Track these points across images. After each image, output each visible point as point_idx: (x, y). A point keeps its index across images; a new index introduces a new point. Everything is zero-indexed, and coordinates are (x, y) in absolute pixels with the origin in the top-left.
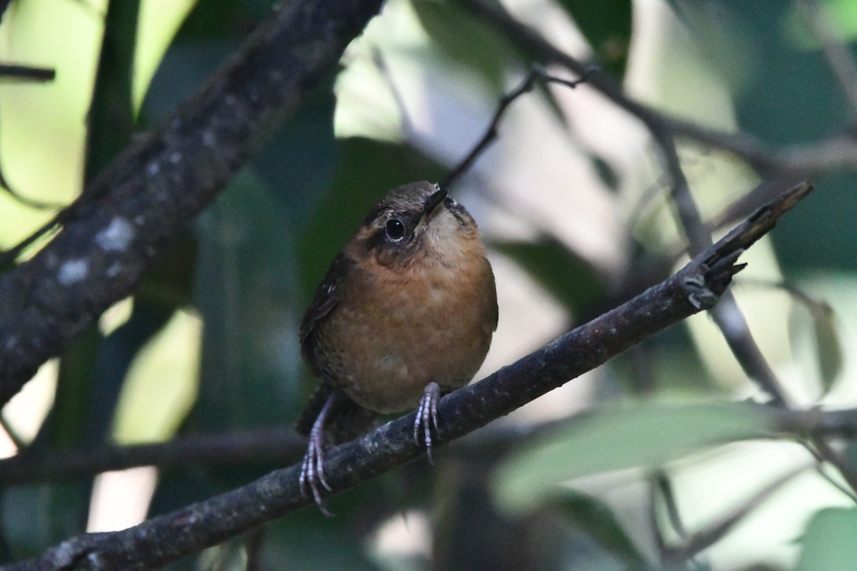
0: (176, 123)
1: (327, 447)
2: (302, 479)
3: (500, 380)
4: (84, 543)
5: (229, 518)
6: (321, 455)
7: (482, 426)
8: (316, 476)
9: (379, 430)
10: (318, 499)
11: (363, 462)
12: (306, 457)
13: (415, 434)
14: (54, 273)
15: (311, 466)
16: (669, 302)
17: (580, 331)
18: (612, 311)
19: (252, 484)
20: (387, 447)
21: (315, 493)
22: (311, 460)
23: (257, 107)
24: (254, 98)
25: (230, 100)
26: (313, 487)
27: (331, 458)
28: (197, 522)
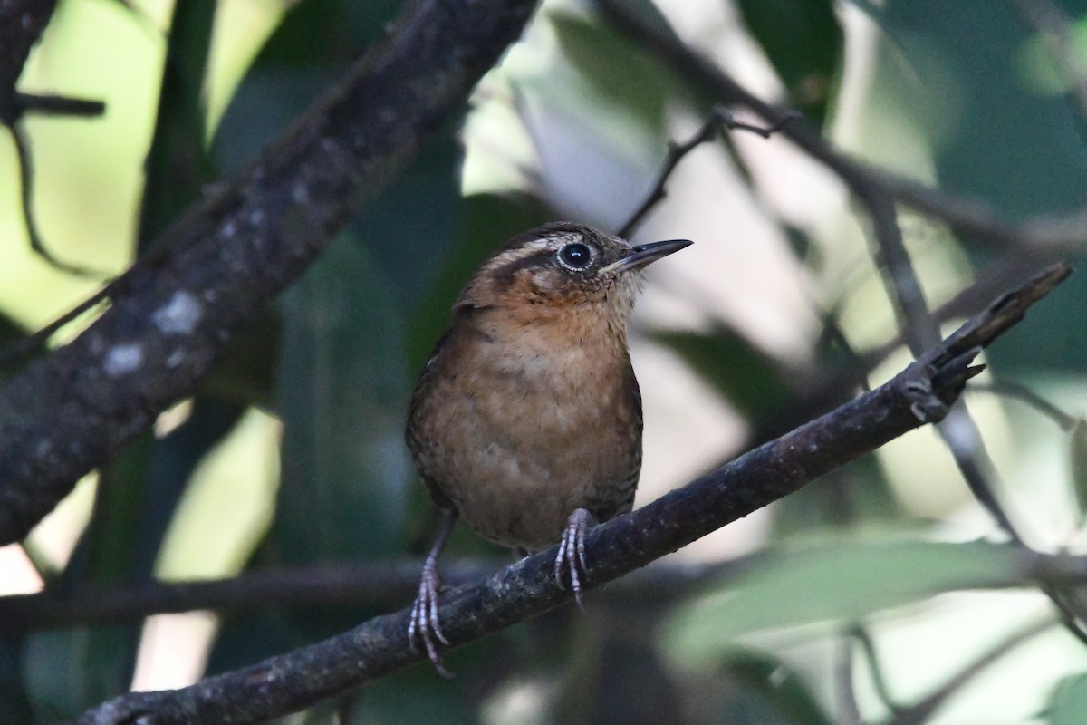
0: (258, 173)
1: (443, 588)
2: (411, 630)
3: (667, 508)
4: (133, 705)
5: (316, 677)
6: (435, 599)
7: (642, 566)
8: (429, 625)
9: (511, 567)
10: (433, 655)
11: (491, 609)
12: (416, 602)
13: (557, 575)
14: (99, 361)
15: (423, 613)
16: (885, 412)
17: (772, 446)
18: (812, 423)
19: (347, 634)
20: (521, 590)
21: (430, 647)
22: (423, 606)
23: (362, 154)
24: (359, 142)
25: (328, 145)
26: (426, 639)
27: (449, 602)
28: (278, 680)
